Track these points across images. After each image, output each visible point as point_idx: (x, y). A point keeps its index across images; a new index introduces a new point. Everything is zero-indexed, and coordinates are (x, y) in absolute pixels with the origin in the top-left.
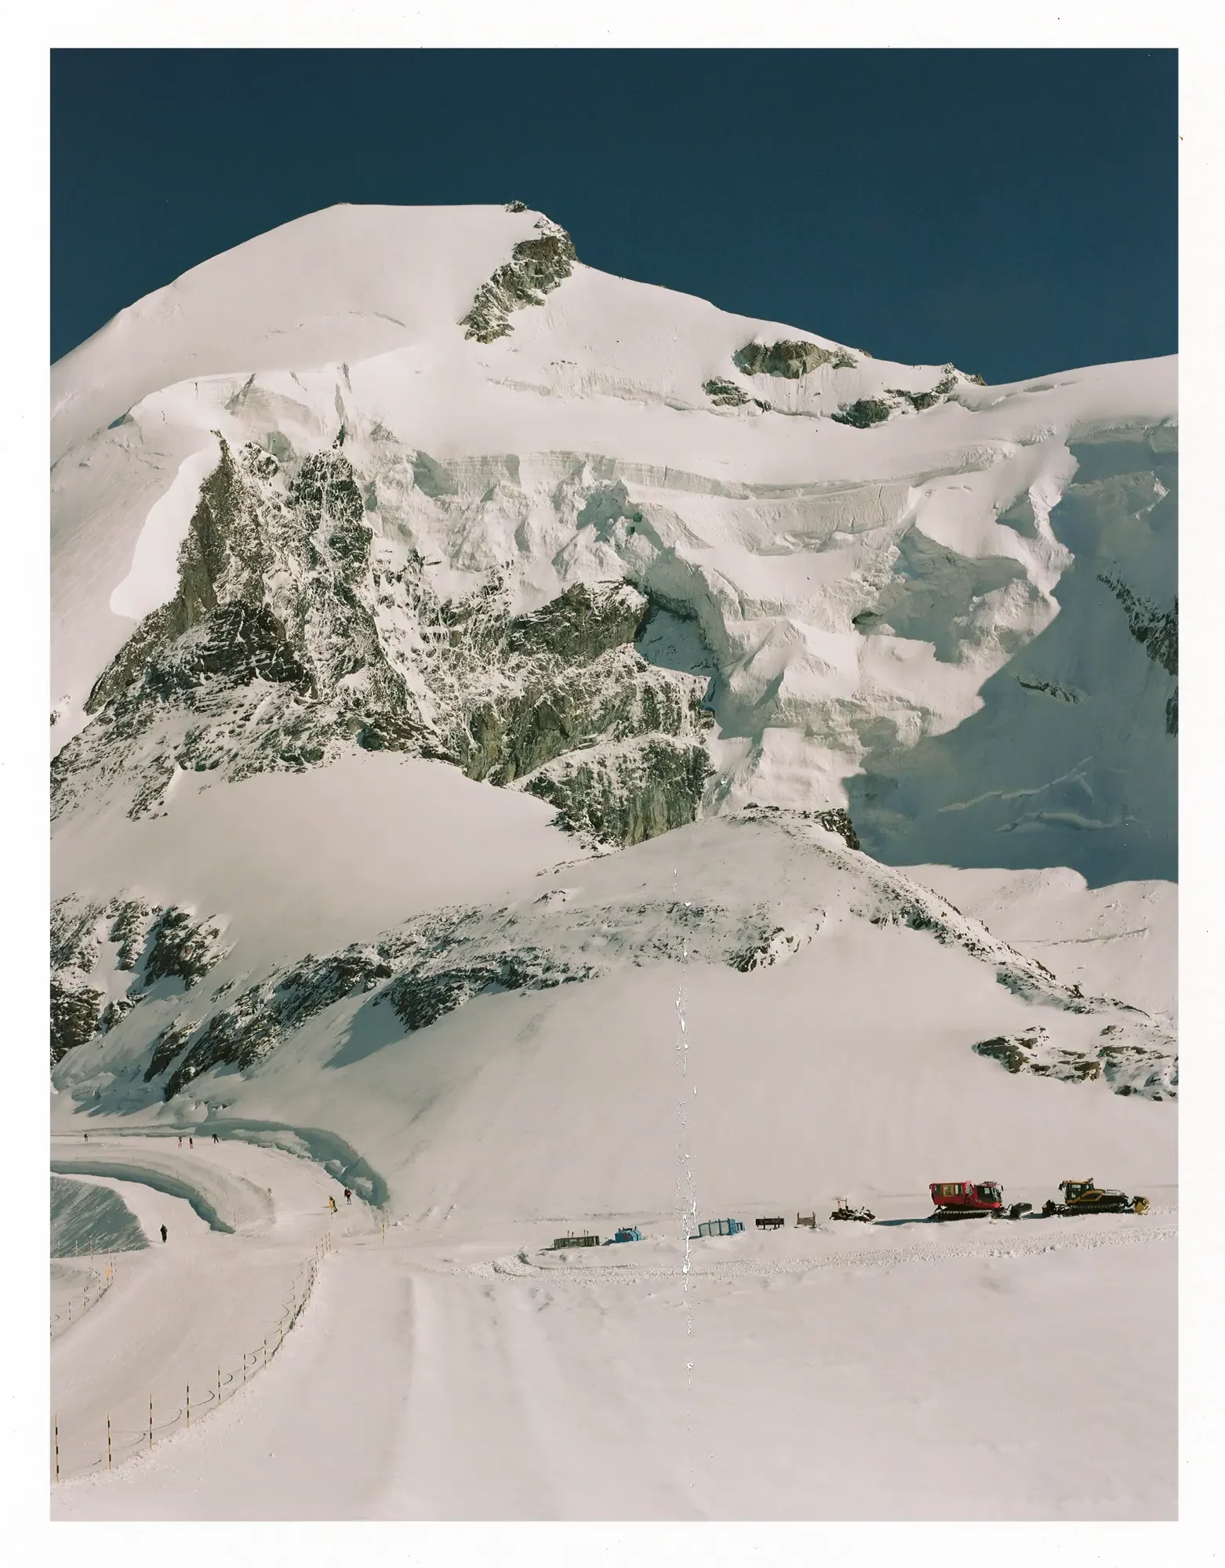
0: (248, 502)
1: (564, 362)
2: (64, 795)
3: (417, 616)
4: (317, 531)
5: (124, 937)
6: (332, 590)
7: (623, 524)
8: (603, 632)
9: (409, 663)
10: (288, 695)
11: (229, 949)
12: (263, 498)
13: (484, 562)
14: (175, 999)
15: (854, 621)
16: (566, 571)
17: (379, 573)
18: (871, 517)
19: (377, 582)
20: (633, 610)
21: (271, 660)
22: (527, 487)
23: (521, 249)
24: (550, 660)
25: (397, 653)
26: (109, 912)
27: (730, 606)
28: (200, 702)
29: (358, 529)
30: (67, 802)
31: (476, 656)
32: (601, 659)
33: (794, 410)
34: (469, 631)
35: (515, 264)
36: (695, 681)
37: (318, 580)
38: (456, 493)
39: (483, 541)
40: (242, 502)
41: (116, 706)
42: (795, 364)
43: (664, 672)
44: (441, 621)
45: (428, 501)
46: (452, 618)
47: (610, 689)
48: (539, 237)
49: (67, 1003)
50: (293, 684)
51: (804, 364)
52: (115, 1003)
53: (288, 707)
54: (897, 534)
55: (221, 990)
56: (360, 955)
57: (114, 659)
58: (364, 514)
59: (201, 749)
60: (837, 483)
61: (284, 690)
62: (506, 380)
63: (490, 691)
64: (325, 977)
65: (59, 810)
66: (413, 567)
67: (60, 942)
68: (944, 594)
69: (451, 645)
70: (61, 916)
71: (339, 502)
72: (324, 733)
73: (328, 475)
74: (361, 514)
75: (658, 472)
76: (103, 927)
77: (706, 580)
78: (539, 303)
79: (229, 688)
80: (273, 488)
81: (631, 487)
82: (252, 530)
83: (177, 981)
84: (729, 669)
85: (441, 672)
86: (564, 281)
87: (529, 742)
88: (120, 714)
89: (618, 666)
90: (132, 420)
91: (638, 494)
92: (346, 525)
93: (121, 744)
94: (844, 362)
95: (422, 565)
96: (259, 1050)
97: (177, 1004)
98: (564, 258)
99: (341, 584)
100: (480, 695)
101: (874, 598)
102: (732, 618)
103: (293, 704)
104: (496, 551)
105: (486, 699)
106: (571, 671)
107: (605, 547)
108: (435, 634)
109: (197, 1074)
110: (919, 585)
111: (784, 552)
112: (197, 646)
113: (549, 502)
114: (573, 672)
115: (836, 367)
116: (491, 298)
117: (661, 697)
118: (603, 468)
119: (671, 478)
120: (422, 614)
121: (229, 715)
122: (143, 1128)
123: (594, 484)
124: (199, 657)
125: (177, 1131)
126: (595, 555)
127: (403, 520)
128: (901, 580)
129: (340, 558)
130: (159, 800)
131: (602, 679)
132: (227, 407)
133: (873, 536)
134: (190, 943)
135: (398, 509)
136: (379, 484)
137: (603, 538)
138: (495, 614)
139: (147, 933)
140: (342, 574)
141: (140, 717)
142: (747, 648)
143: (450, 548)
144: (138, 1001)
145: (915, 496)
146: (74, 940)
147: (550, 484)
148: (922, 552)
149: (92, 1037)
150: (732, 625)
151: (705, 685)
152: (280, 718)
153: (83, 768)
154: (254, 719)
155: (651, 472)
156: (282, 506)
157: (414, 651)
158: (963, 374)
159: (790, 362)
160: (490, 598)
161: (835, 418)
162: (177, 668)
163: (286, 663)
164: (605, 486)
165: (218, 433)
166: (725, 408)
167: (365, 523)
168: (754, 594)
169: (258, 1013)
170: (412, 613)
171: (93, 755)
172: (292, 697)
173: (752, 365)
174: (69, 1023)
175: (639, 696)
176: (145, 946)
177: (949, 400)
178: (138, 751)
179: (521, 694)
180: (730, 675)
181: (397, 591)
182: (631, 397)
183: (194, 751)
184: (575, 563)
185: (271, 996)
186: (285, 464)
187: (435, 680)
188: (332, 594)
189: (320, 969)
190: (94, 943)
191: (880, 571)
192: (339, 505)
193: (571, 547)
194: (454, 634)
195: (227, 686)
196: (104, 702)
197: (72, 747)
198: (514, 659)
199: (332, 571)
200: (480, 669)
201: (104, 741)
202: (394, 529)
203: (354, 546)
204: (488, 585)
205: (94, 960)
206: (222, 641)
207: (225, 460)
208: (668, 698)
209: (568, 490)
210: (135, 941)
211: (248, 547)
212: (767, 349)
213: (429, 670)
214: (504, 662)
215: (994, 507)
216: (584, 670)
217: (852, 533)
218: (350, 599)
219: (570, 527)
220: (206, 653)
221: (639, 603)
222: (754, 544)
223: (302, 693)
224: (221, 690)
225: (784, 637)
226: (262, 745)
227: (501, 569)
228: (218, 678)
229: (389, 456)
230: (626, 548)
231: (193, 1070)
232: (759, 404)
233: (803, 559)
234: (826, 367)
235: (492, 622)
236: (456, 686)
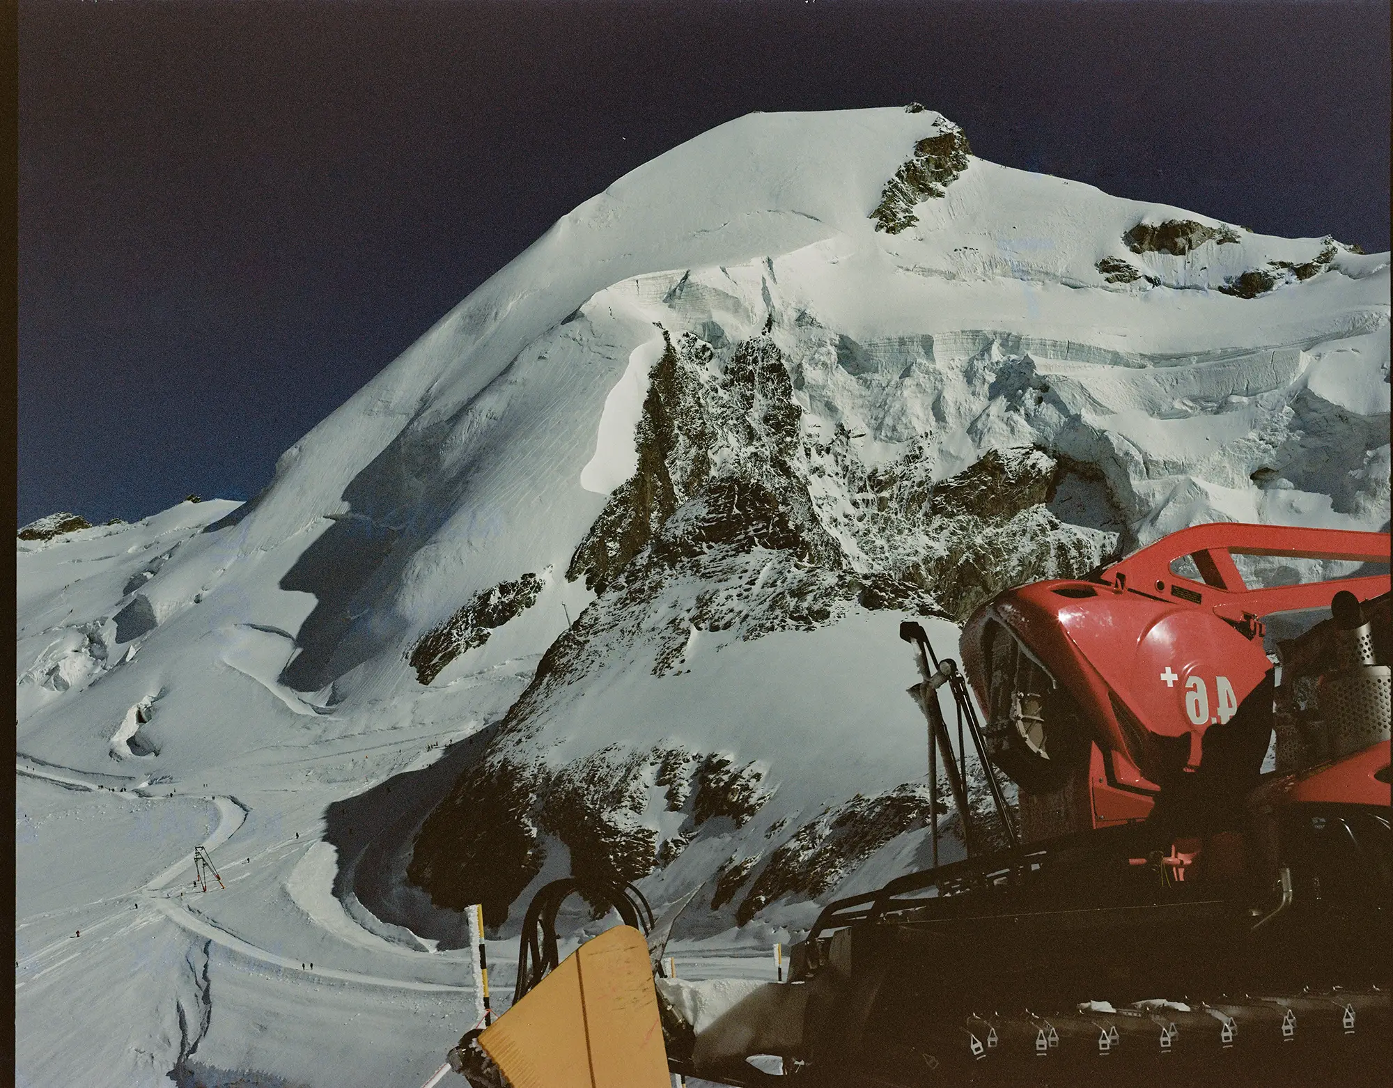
0: (691, 386)
1: (966, 248)
2: (589, 655)
3: (846, 484)
4: (751, 410)
5: (670, 782)
6: (769, 463)
7: (1031, 395)
8: (1017, 494)
9: (842, 528)
10: (788, 560)
11: (774, 791)
12: (702, 382)
13: (905, 434)
14: (728, 838)
15: (1253, 477)
16: (980, 439)
17: (809, 446)
18: (1265, 381)
19: (808, 455)
20: (1044, 473)
21: (768, 529)
22: (940, 364)
23: (922, 146)
24: (970, 521)
25: (831, 518)
26: (652, 759)
27: (1136, 466)
28: (705, 569)
29: (789, 406)
30: (593, 661)
31: (902, 519)
32: (1016, 519)
33: (1182, 284)
34: (895, 496)
35: (917, 160)
36: (1105, 537)
37: (756, 454)
38: (876, 371)
39: (903, 414)
40: (686, 387)
41: (626, 574)
42: (1181, 241)
43: (1075, 528)
44: (868, 488)
45: (851, 380)
46: (879, 486)
47: (1026, 546)
48: (938, 135)
49: (624, 841)
50: (791, 551)
51: (1190, 241)
52: (669, 841)
53: (789, 572)
54: (1290, 396)
55: (774, 827)
56: (914, 794)
57: (589, 531)
58: (793, 393)
59: (713, 612)
60: (1229, 350)
61: (783, 556)
62: (915, 267)
63: (917, 552)
64: (880, 814)
65: (585, 670)
66: (840, 440)
67: (609, 787)
68: (1338, 449)
69: (879, 510)
70: (606, 764)
71: (770, 383)
72: (828, 595)
73: (759, 359)
74: (790, 393)
75: (1061, 346)
76: (648, 774)
77: (1111, 444)
78: (940, 195)
79: (731, 556)
80: (709, 373)
81: (1037, 360)
82: (697, 411)
83: (728, 820)
84: (1136, 526)
85: (871, 535)
86: (962, 173)
87: (955, 598)
88: (631, 581)
89: (1032, 525)
90: (583, 315)
91: (1044, 367)
92: (778, 404)
93: (637, 609)
94: (1228, 238)
95: (848, 438)
96: (829, 879)
97: (731, 841)
98: (961, 153)
99: (777, 457)
100: (908, 555)
101: (1271, 455)
102: (1137, 477)
103: (793, 569)
104: (915, 422)
105: (914, 559)
106: (989, 531)
107: (1016, 417)
108: (864, 500)
109: (767, 902)
110: (1313, 442)
111: (1183, 415)
112: (696, 518)
113: (961, 377)
114: (991, 531)
115: (1219, 243)
116: (897, 193)
117: (1074, 553)
118: (1010, 344)
119: (1074, 351)
120: (851, 482)
121: (734, 580)
122: (726, 950)
123: (1002, 359)
124: (700, 528)
125: (761, 952)
126: (1007, 424)
127: (829, 397)
128: (1296, 437)
129: (774, 434)
130: (681, 658)
131: (1018, 538)
132: (665, 301)
133: (1267, 398)
134: (735, 786)
135: (824, 387)
136: (806, 365)
137: (1013, 407)
138: (917, 480)
139: (691, 777)
140: (776, 448)
141: (650, 583)
142: (1152, 505)
143: (873, 421)
144: (691, 839)
145: (1305, 359)
146: (623, 785)
147: (961, 360)
148: (1315, 411)
149: (651, 871)
150: (1138, 484)
151: (1114, 540)
152: (783, 582)
153: (603, 630)
154: (759, 583)
155: (1054, 346)
156: (719, 388)
157: (846, 516)
158: (1342, 245)
159: (1177, 240)
160: (912, 466)
161: (1221, 289)
162: (681, 539)
163: (782, 531)
164: (1013, 361)
165: (659, 325)
166: (1117, 285)
167: (794, 401)
168: (1157, 455)
169: (818, 848)
170: (841, 481)
171: (610, 619)
172: (792, 563)
173: (1141, 244)
174: (630, 859)
175: (1053, 552)
176: (690, 789)
177: (1330, 269)
178: (653, 615)
179: (945, 554)
180: (1138, 531)
181: (827, 461)
182: (1030, 278)
183: (707, 613)
184: (989, 431)
185: (827, 832)
186: (719, 351)
187: (867, 542)
188: (769, 467)
189: (875, 807)
190: (642, 788)
191: (1276, 430)
192: (771, 386)
193: (984, 417)
194: (881, 499)
195: (729, 553)
196: (583, 570)
197: (590, 612)
198: (937, 521)
199: (768, 447)
200: (906, 531)
201: (619, 606)
202: (820, 406)
203: (786, 422)
204: (909, 454)
205: (644, 803)
206: (720, 513)
207: (669, 349)
208: (1080, 554)
209: (979, 365)
210: (681, 785)
211: (694, 426)
212: (1154, 229)
213: (861, 533)
214: (927, 525)
215: (1383, 368)
216: (1001, 530)
217: (1247, 396)
218: (787, 471)
219: (982, 398)
220: (706, 525)
221: (1049, 466)
222: (1153, 409)
223: (801, 558)
224: (724, 558)
225: (1188, 494)
226: (771, 606)
227: (921, 439)
228: (719, 548)
229: (813, 340)
230: (1035, 416)
231: (763, 899)
232: (1149, 280)
233: (1201, 421)
234: (1211, 244)
235: (916, 488)
236: (886, 548)
